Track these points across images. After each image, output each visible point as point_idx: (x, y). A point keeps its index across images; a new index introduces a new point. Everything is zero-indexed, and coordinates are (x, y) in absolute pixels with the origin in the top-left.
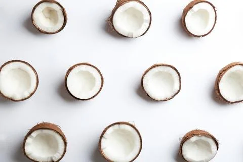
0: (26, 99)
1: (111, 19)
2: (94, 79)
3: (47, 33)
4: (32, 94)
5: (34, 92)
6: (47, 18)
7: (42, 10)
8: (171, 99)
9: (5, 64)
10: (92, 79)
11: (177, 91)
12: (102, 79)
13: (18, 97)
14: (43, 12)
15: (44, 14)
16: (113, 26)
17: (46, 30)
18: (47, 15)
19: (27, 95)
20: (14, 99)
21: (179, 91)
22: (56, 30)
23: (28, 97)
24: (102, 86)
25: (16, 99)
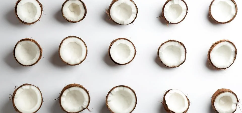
0: (77, 64)
1: (109, 11)
2: (130, 50)
3: (73, 22)
4: (82, 62)
5: (84, 60)
6: (72, 11)
7: (68, 6)
8: (177, 67)
9: (66, 38)
10: (128, 50)
11: (182, 62)
12: (135, 51)
13: (72, 63)
14: (69, 7)
15: (70, 9)
16: (110, 16)
17: (72, 20)
18: (72, 10)
19: (78, 62)
20: (69, 64)
21: (184, 62)
22: (79, 19)
23: (79, 64)
24: (135, 56)
25: (70, 64)
